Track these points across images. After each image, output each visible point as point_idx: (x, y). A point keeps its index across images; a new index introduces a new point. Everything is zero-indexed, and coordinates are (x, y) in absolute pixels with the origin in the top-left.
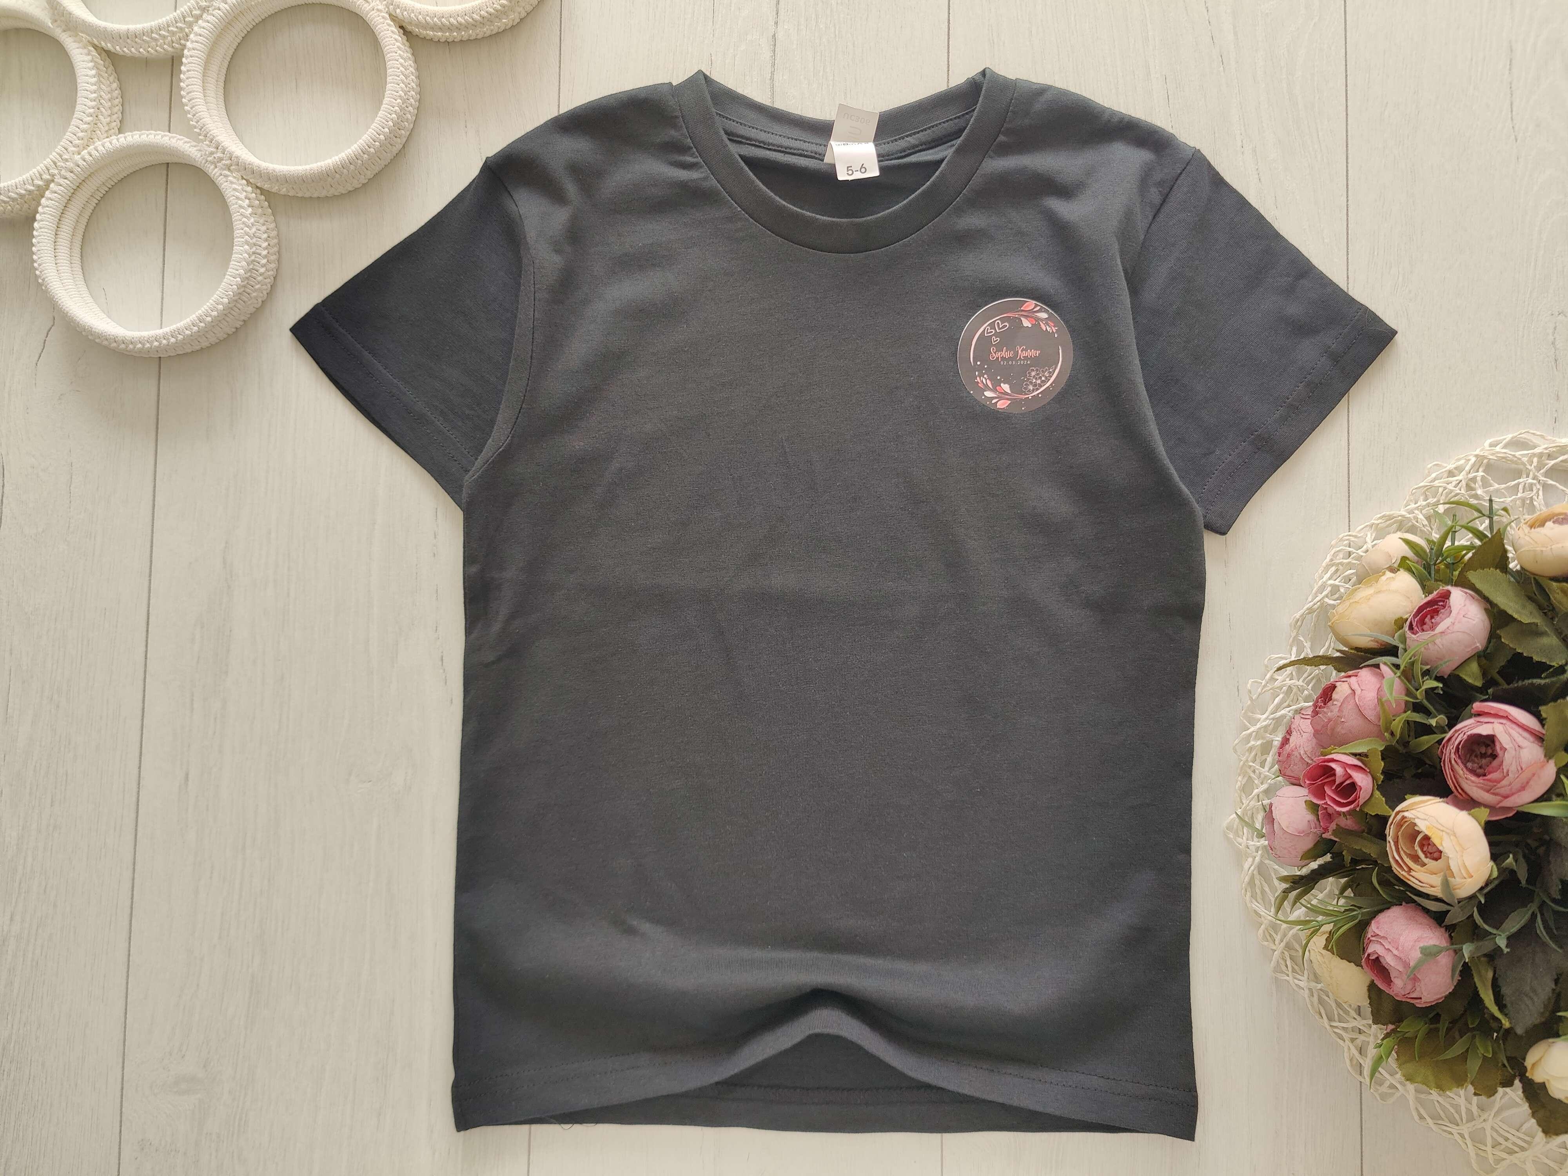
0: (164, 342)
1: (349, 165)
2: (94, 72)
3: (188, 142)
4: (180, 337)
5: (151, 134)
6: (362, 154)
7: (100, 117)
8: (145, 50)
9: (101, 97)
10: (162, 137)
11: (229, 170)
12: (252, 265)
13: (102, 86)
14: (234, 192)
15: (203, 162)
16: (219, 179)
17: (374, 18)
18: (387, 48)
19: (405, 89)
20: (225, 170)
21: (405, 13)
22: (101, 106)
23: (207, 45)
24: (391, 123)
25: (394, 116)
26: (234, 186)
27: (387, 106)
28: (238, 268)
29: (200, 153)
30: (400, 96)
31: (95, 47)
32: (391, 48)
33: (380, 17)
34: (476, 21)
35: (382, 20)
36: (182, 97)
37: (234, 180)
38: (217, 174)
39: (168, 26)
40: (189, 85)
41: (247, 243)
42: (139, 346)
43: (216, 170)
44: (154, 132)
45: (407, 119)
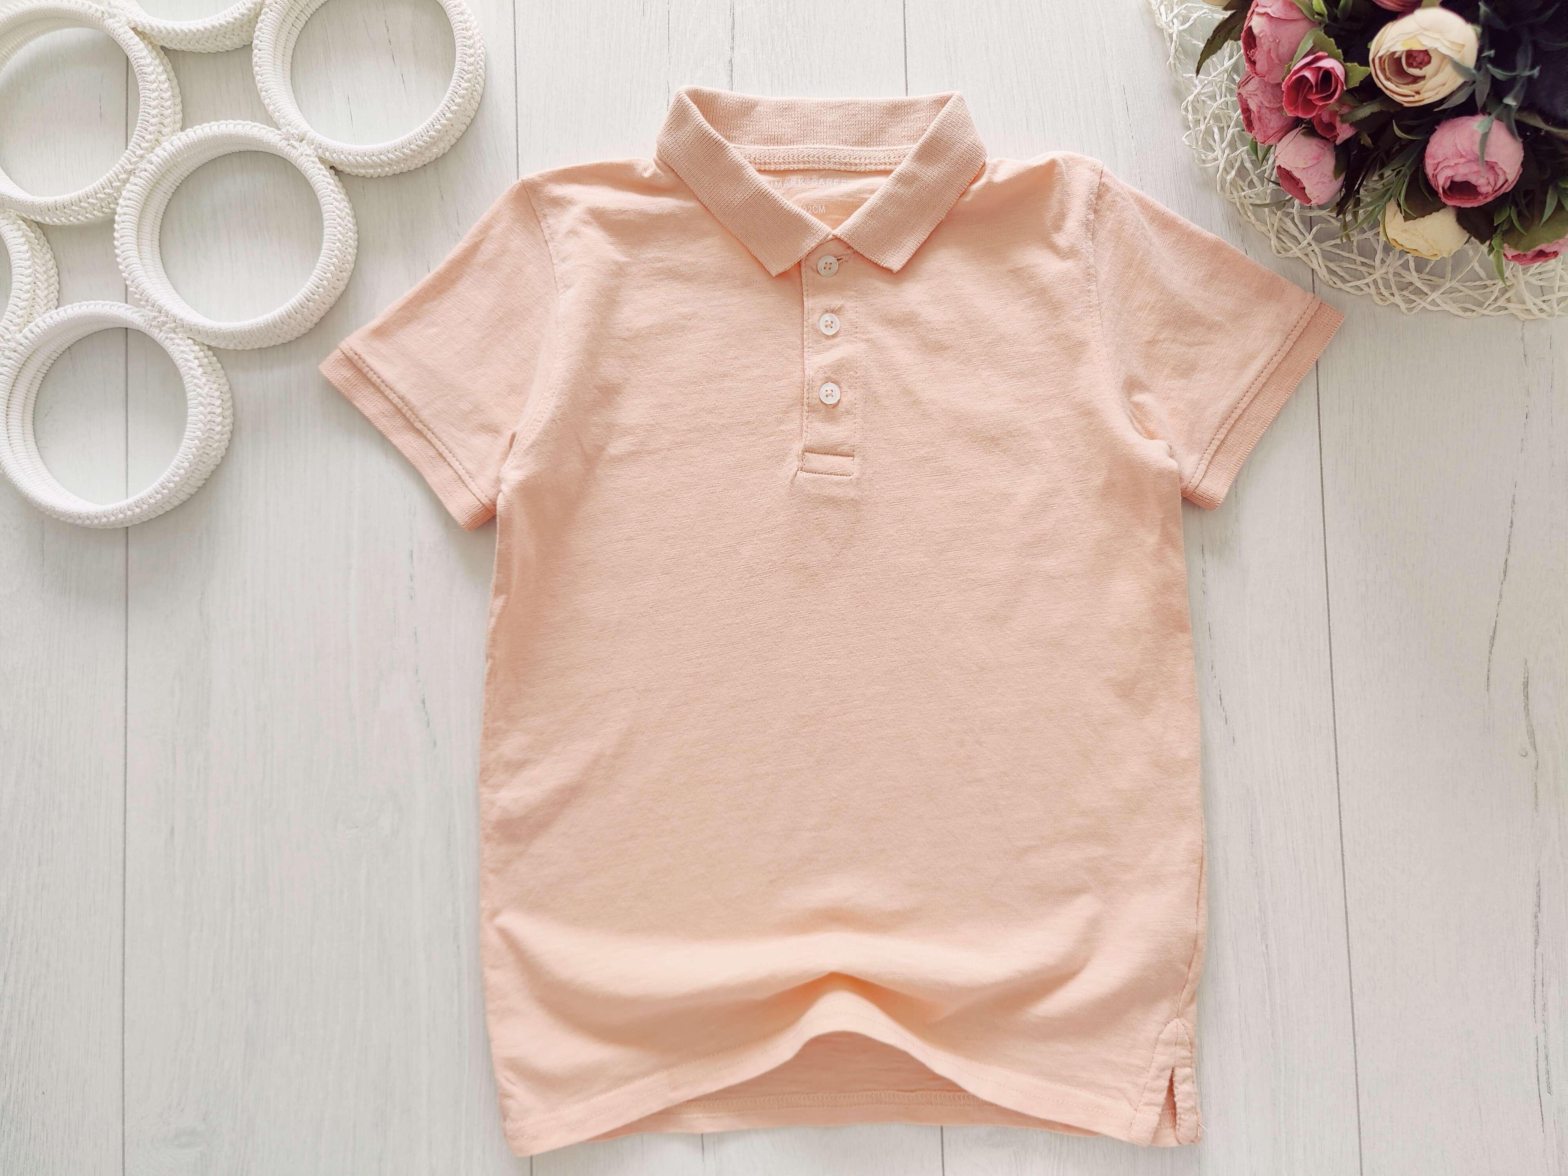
0: (129, 513)
1: (294, 314)
2: (26, 247)
3: (130, 309)
4: (145, 507)
5: (91, 304)
6: (307, 302)
7: (38, 291)
8: (74, 218)
9: (36, 271)
10: (103, 306)
11: (175, 332)
12: (209, 425)
13: (36, 260)
14: (183, 353)
15: (148, 327)
16: (165, 343)
17: (304, 164)
18: (320, 192)
19: (343, 232)
20: (170, 332)
21: (335, 155)
22: (36, 280)
23: (137, 208)
24: (332, 268)
25: (335, 260)
26: (182, 348)
27: (326, 251)
28: (196, 430)
29: (144, 318)
30: (339, 240)
31: (24, 220)
33: (310, 162)
34: (407, 155)
35: (312, 165)
36: (118, 264)
37: (181, 342)
38: (163, 338)
39: (96, 193)
40: (124, 251)
41: (201, 404)
42: (104, 520)
43: (162, 334)
44: (94, 302)
45: (348, 260)
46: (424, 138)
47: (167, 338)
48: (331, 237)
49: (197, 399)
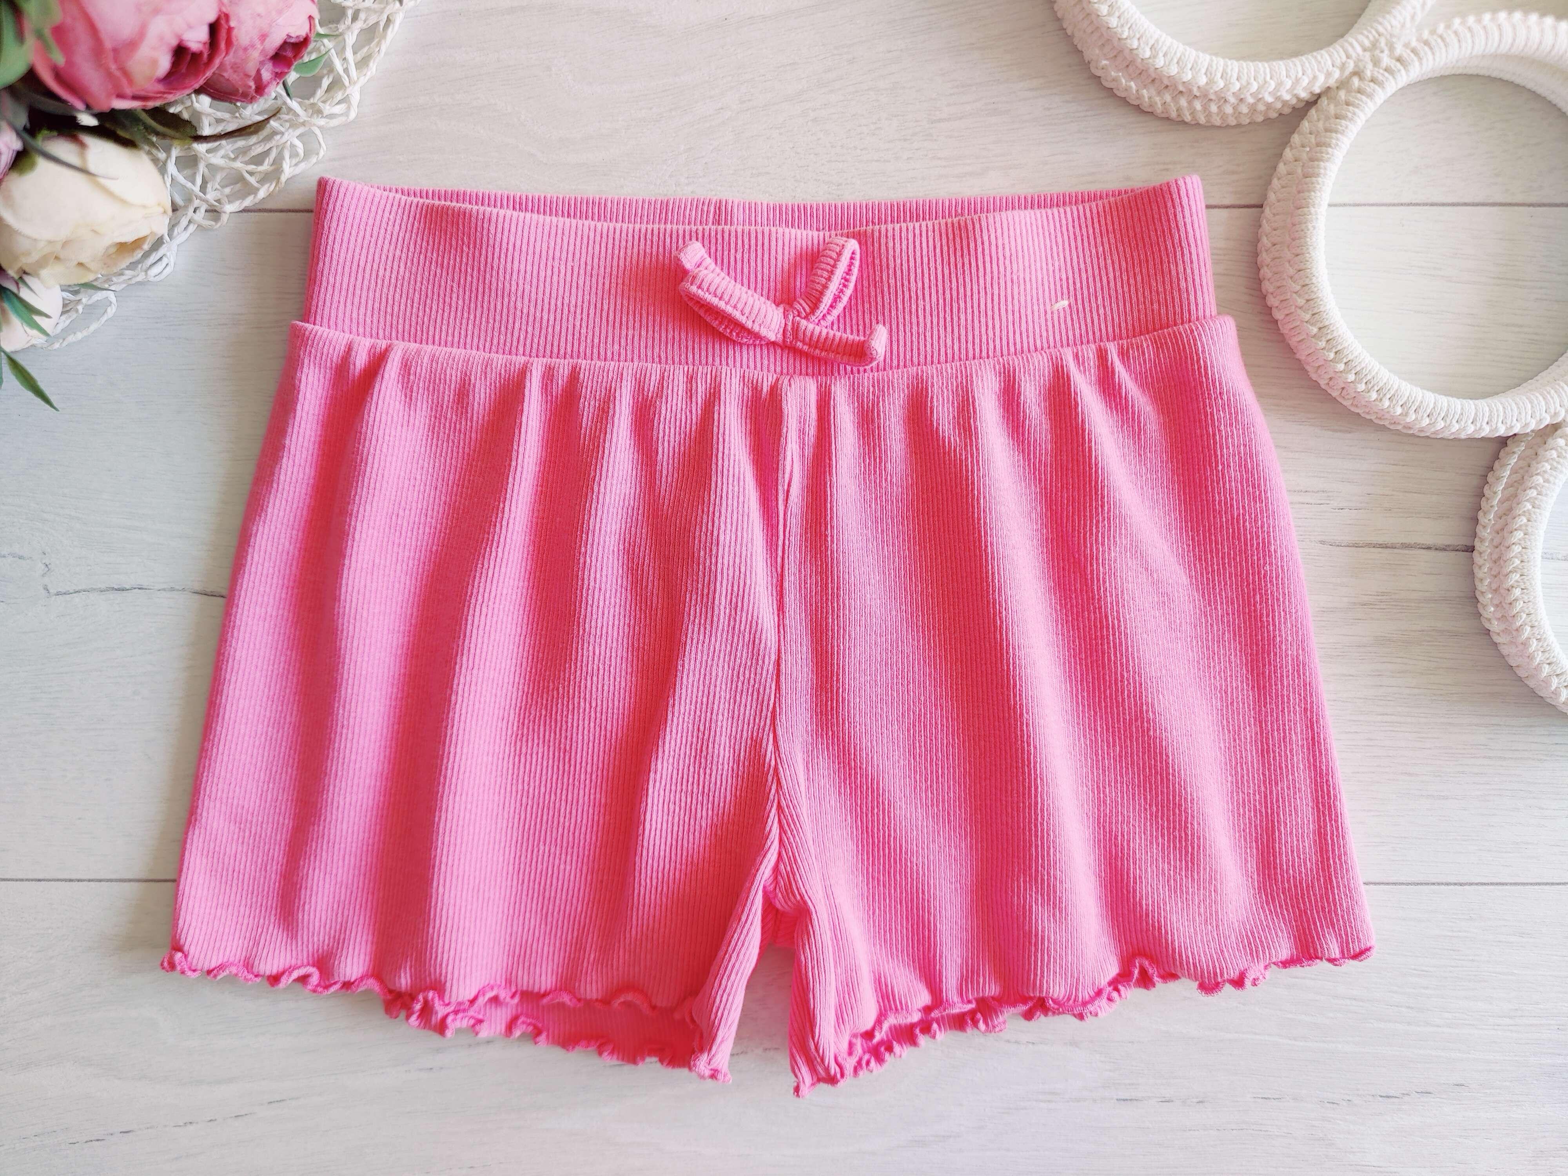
47: (1348, 57)
48: (1417, 404)
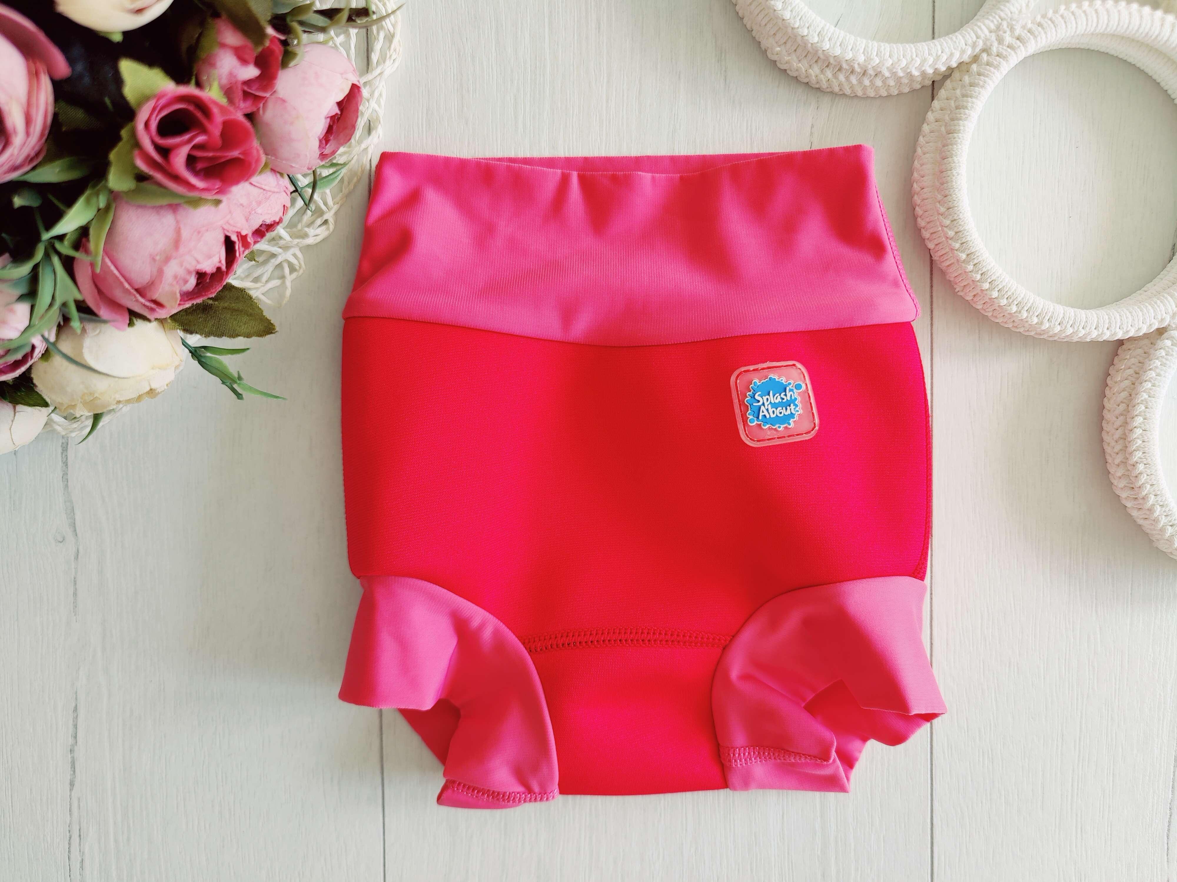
1: (956, 230)
6: (968, 251)
14: (949, 53)
16: (972, 32)
17: (1164, 305)
20: (985, 44)
24: (1004, 302)
26: (957, 55)
27: (1031, 301)
29: (1017, 12)
30: (1042, 323)
32: (1116, 322)
34: (1131, 453)
37: (966, 58)
38: (979, 31)
43: (986, 32)
46: (1148, 486)
49: (877, 55)
